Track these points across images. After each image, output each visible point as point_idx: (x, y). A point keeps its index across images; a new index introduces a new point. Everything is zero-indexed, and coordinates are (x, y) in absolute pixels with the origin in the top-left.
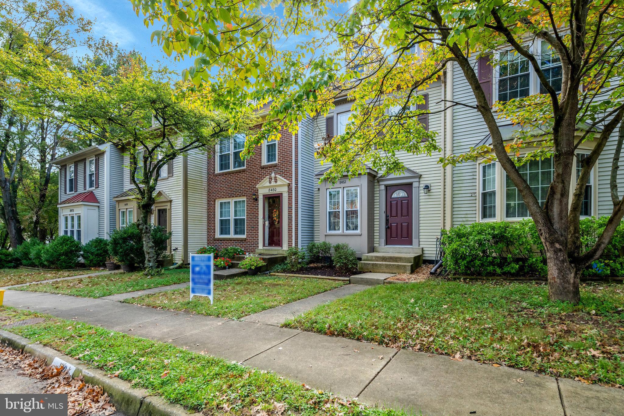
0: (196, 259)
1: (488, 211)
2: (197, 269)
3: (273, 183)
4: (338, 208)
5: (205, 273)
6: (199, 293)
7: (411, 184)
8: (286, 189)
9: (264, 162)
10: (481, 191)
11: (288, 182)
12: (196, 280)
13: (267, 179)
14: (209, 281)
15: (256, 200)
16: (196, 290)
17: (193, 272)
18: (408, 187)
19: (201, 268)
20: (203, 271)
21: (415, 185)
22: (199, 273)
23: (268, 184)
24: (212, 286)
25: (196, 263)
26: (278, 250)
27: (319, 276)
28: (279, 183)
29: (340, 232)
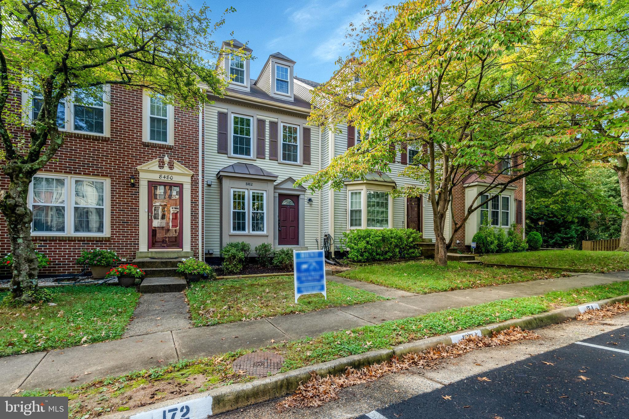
0: (303, 256)
1: (355, 221)
2: (304, 266)
3: (166, 169)
4: (243, 208)
5: (315, 270)
6: (307, 291)
7: (298, 196)
8: (189, 179)
9: (146, 137)
10: (350, 209)
11: (192, 173)
12: (304, 279)
13: (156, 162)
14: (322, 277)
15: (135, 185)
16: (302, 289)
17: (299, 270)
18: (295, 198)
19: (310, 265)
20: (312, 268)
21: (301, 197)
22: (307, 270)
23: (157, 168)
24: (325, 282)
25: (301, 260)
26: (178, 252)
27: (264, 274)
28: (175, 170)
29: (246, 232)
